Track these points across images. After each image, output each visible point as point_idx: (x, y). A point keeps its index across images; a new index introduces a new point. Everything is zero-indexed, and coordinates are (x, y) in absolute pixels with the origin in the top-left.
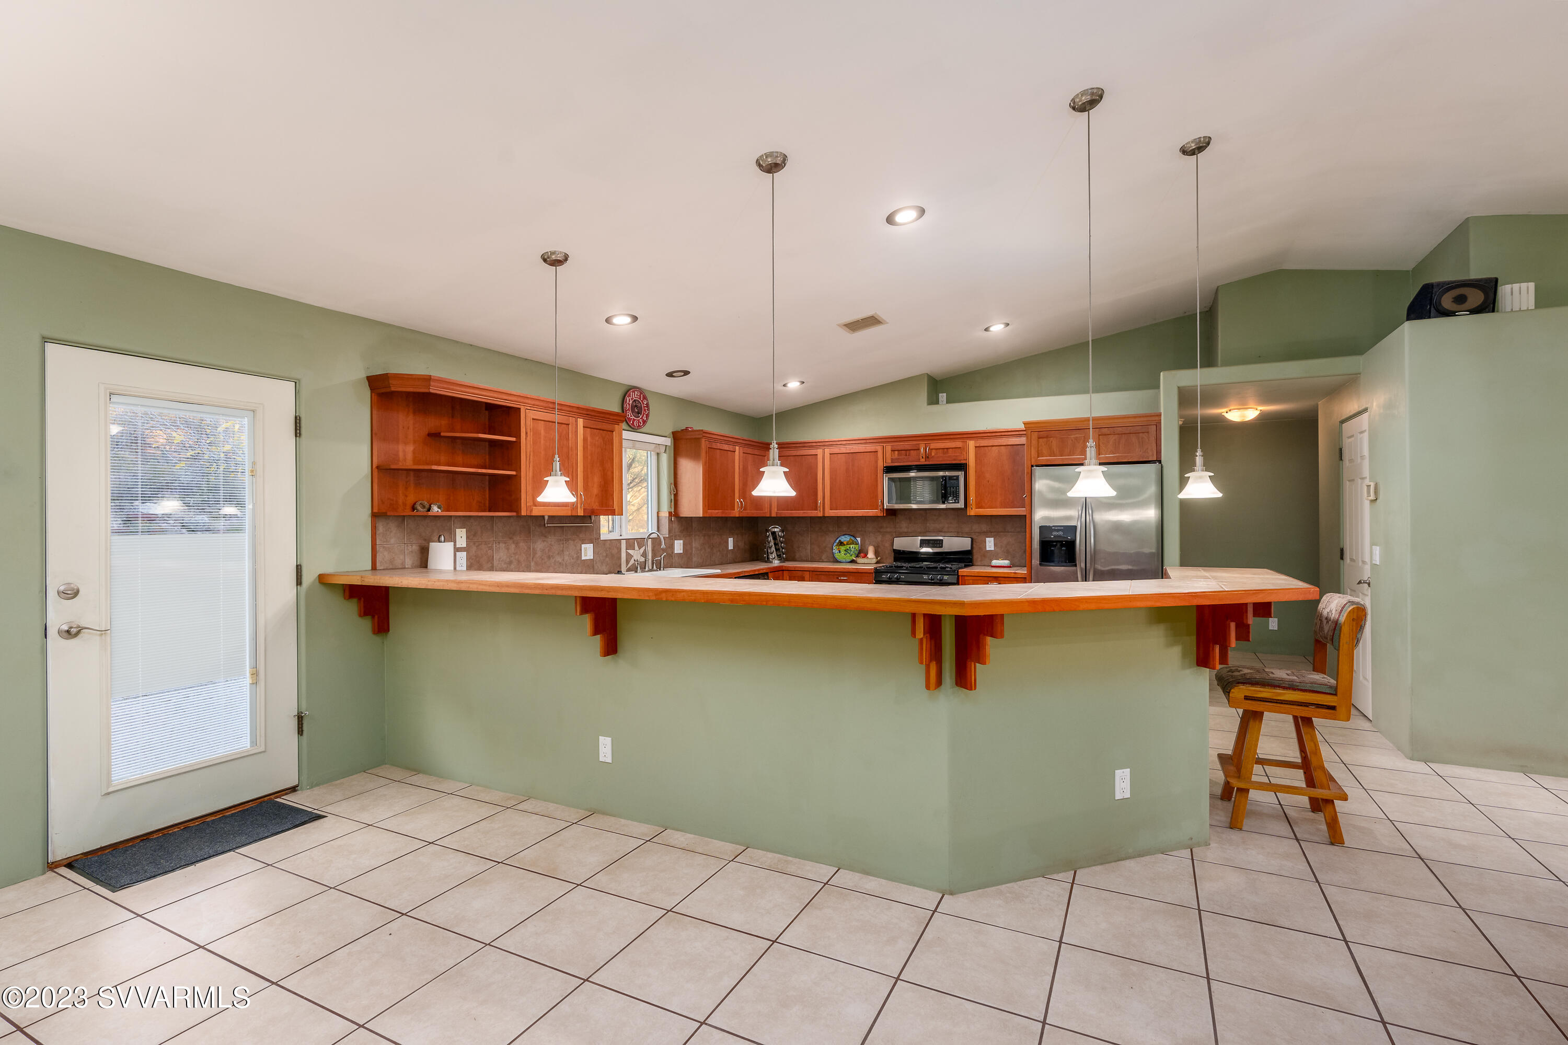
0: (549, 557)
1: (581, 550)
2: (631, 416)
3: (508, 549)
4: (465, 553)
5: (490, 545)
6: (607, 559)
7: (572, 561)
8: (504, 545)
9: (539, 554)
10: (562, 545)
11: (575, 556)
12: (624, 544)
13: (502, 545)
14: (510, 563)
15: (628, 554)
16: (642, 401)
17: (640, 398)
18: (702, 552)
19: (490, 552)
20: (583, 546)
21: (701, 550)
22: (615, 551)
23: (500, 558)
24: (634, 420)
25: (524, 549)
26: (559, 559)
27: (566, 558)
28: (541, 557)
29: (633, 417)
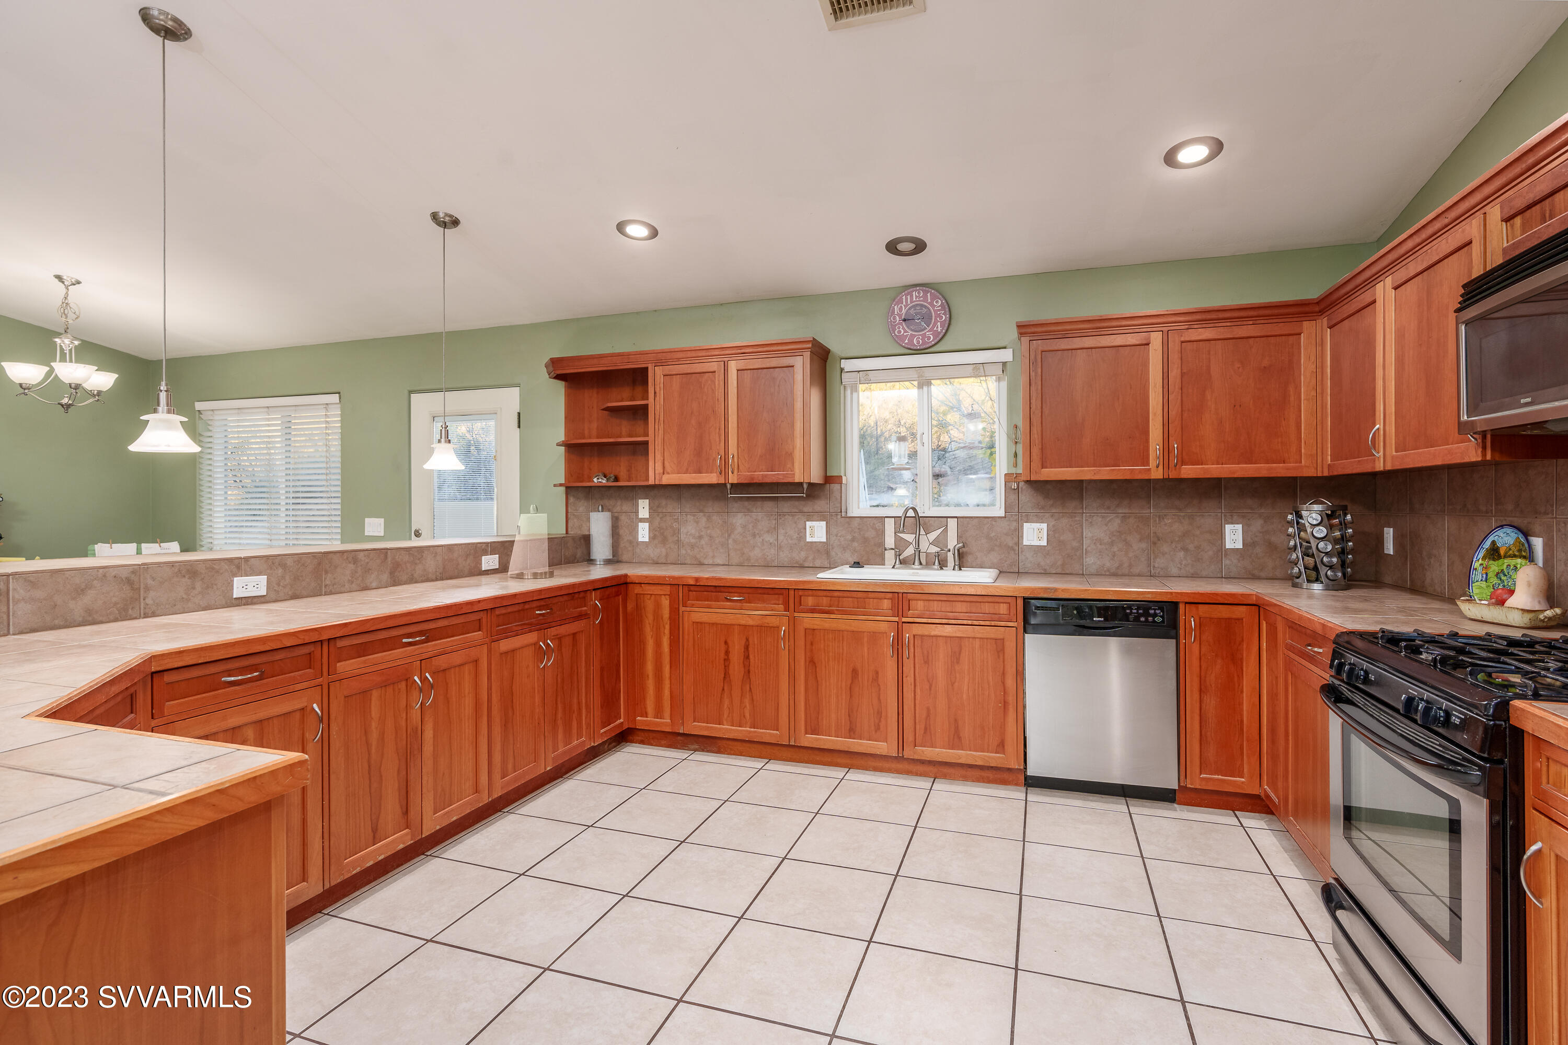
0: (754, 535)
1: (805, 529)
2: (905, 331)
3: (697, 523)
4: (646, 525)
5: (676, 517)
6: (855, 544)
7: (790, 542)
8: (692, 518)
9: (739, 530)
10: (774, 522)
11: (795, 536)
12: (890, 526)
13: (690, 518)
14: (700, 537)
15: (898, 540)
16: (931, 304)
17: (925, 300)
18: (1115, 549)
19: (675, 525)
20: (809, 524)
21: (1112, 544)
22: (871, 534)
23: (688, 532)
24: (913, 336)
25: (719, 523)
26: (769, 538)
27: (781, 538)
28: (741, 534)
29: (910, 332)
